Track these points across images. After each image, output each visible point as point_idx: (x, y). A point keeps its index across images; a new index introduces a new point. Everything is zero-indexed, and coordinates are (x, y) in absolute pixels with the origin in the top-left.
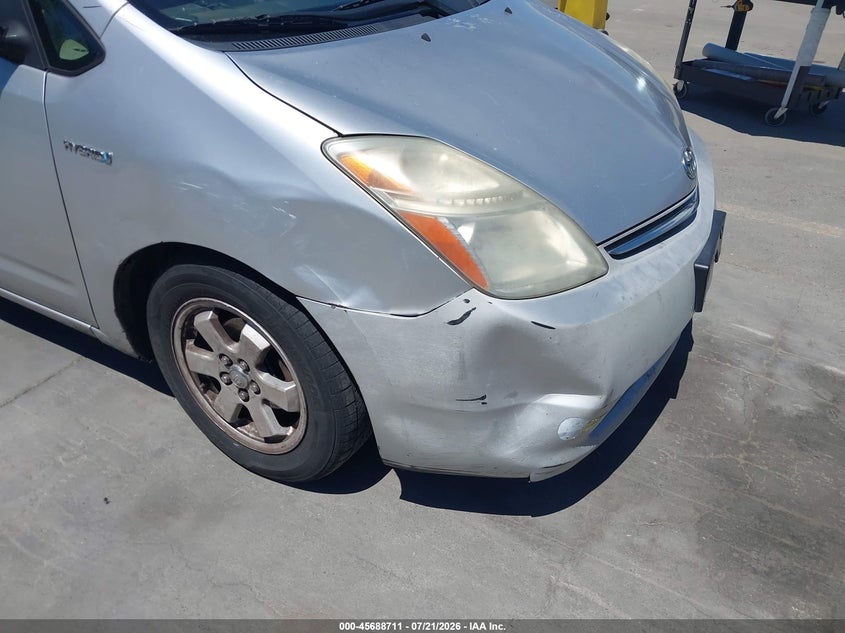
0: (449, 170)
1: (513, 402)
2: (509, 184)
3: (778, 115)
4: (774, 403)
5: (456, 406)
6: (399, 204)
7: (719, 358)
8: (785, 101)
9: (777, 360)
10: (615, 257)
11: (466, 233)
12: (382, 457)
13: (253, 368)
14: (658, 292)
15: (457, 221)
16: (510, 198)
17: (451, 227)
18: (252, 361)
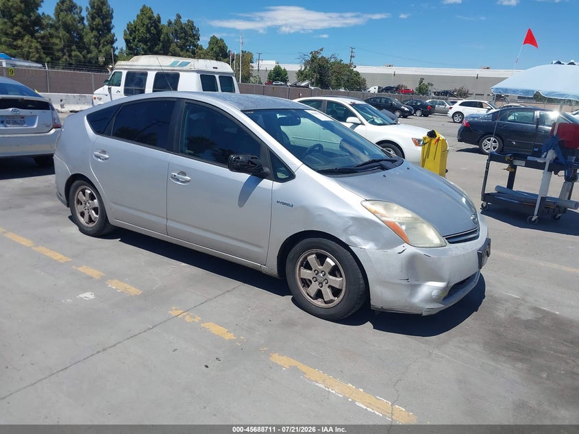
0: (397, 211)
1: (417, 283)
2: (415, 216)
3: (533, 219)
4: (518, 316)
5: (399, 282)
6: (384, 219)
7: (496, 302)
8: (536, 212)
9: (520, 304)
10: (450, 243)
11: (404, 227)
12: (372, 304)
13: (327, 273)
14: (464, 255)
15: (401, 224)
16: (415, 219)
17: (399, 225)
18: (327, 271)
